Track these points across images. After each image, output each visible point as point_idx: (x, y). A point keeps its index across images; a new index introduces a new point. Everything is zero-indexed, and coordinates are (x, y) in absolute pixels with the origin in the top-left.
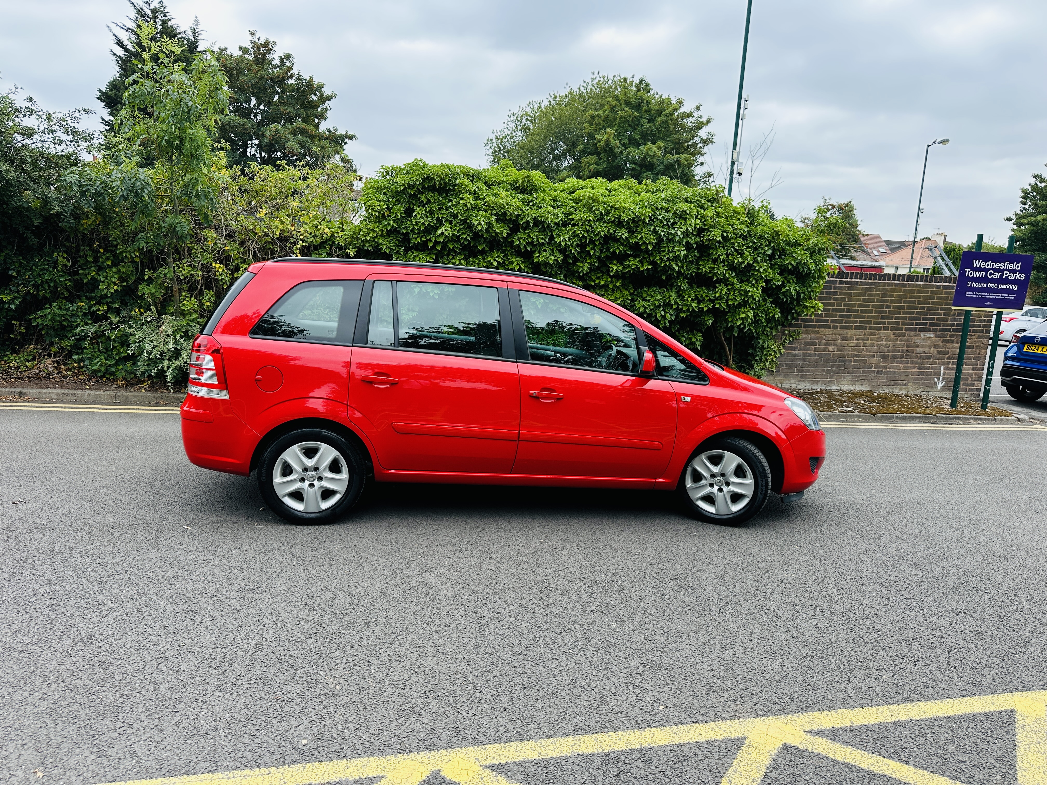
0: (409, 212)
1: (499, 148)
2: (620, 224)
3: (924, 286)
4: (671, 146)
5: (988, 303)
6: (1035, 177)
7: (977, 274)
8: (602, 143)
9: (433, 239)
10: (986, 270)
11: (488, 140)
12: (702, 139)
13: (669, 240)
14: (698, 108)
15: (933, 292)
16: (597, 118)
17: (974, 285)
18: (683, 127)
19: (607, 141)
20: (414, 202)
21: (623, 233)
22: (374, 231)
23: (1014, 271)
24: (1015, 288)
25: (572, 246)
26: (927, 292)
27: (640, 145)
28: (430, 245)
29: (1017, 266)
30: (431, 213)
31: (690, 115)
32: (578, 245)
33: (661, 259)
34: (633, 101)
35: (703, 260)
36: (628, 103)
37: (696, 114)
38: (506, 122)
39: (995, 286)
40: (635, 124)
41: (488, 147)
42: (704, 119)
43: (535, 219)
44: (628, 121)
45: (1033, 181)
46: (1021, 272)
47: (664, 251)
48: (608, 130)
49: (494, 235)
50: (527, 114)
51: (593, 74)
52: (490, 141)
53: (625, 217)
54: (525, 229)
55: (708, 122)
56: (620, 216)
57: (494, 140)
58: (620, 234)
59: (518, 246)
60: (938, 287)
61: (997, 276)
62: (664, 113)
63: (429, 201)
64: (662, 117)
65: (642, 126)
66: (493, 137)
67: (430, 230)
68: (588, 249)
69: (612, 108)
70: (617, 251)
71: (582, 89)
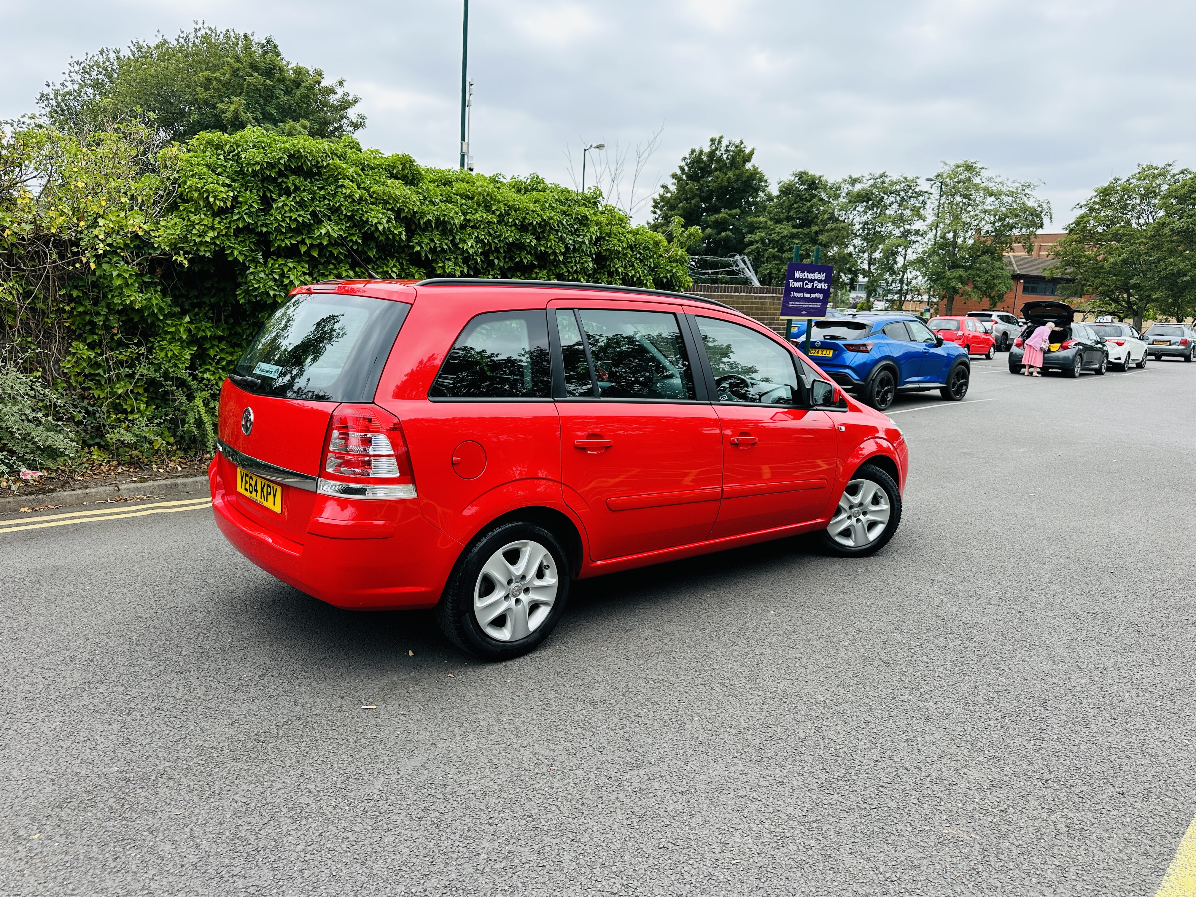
0: (267, 203)
1: (61, 108)
2: (523, 228)
3: (746, 297)
4: (316, 126)
5: (804, 312)
6: (663, 187)
7: (798, 285)
8: (228, 115)
9: (308, 242)
10: (802, 280)
11: (42, 95)
12: (351, 122)
13: (575, 250)
14: (341, 83)
15: (752, 303)
16: (215, 83)
17: (796, 295)
18: (325, 104)
19: (236, 112)
20: (271, 188)
21: (530, 240)
22: (213, 228)
23: (820, 281)
24: (821, 296)
25: (477, 255)
26: (747, 303)
27: (278, 121)
28: (303, 249)
29: (822, 276)
30: (302, 204)
31: (332, 91)
32: (481, 253)
33: (568, 271)
34: (262, 66)
35: (600, 273)
36: (254, 67)
37: (340, 91)
38: (67, 72)
39: (808, 295)
40: (269, 95)
41: (43, 105)
42: (350, 98)
43: (437, 219)
44: (259, 90)
45: (661, 191)
46: (825, 281)
47: (571, 262)
48: (236, 99)
49: (391, 237)
50: (97, 63)
51: (196, 23)
52: (44, 97)
53: (530, 219)
54: (424, 230)
55: (355, 101)
56: (524, 218)
57: (52, 96)
58: (528, 241)
59: (418, 253)
60: (756, 297)
61: (810, 286)
62: (303, 84)
63: (297, 188)
64: (303, 90)
65: (278, 98)
66: (47, 90)
67: (302, 228)
68: (491, 258)
69: (235, 72)
70: (525, 261)
71: (182, 41)
